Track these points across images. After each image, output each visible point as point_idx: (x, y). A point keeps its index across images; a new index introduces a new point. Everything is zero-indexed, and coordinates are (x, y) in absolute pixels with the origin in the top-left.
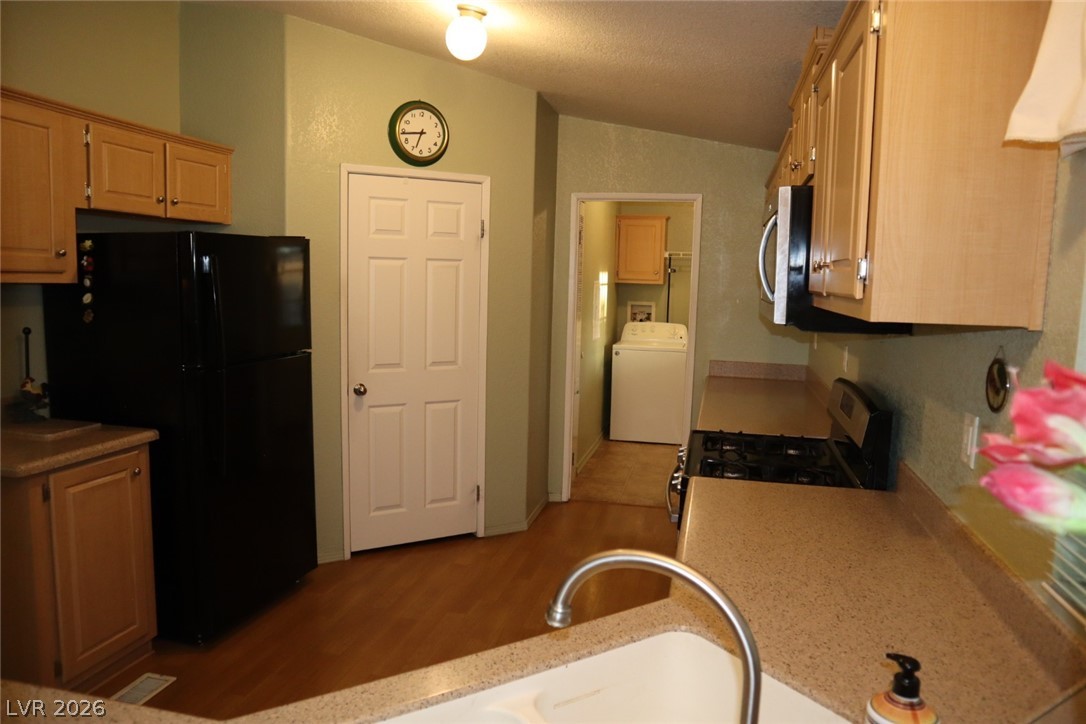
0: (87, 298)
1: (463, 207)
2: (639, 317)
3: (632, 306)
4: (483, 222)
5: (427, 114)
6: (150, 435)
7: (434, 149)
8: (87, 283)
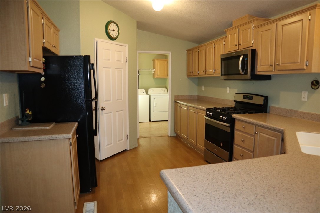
0: (43, 79)
1: (122, 53)
4: (126, 58)
5: (115, 25)
7: (117, 35)
8: (43, 74)
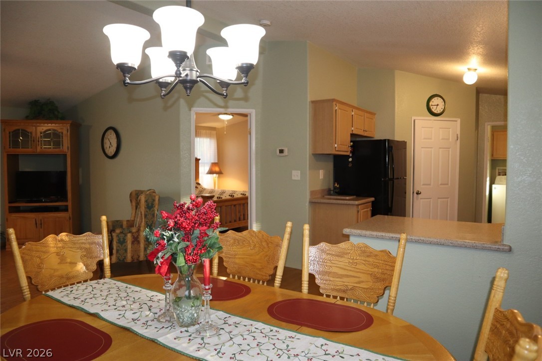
0: (350, 160)
1: (451, 130)
2: (501, 174)
3: (498, 169)
4: (457, 135)
5: (439, 98)
6: (373, 199)
7: (442, 110)
8: (351, 155)
